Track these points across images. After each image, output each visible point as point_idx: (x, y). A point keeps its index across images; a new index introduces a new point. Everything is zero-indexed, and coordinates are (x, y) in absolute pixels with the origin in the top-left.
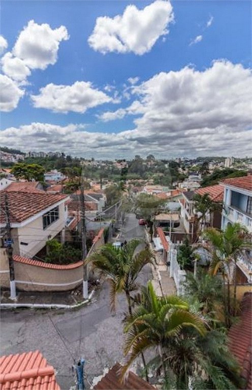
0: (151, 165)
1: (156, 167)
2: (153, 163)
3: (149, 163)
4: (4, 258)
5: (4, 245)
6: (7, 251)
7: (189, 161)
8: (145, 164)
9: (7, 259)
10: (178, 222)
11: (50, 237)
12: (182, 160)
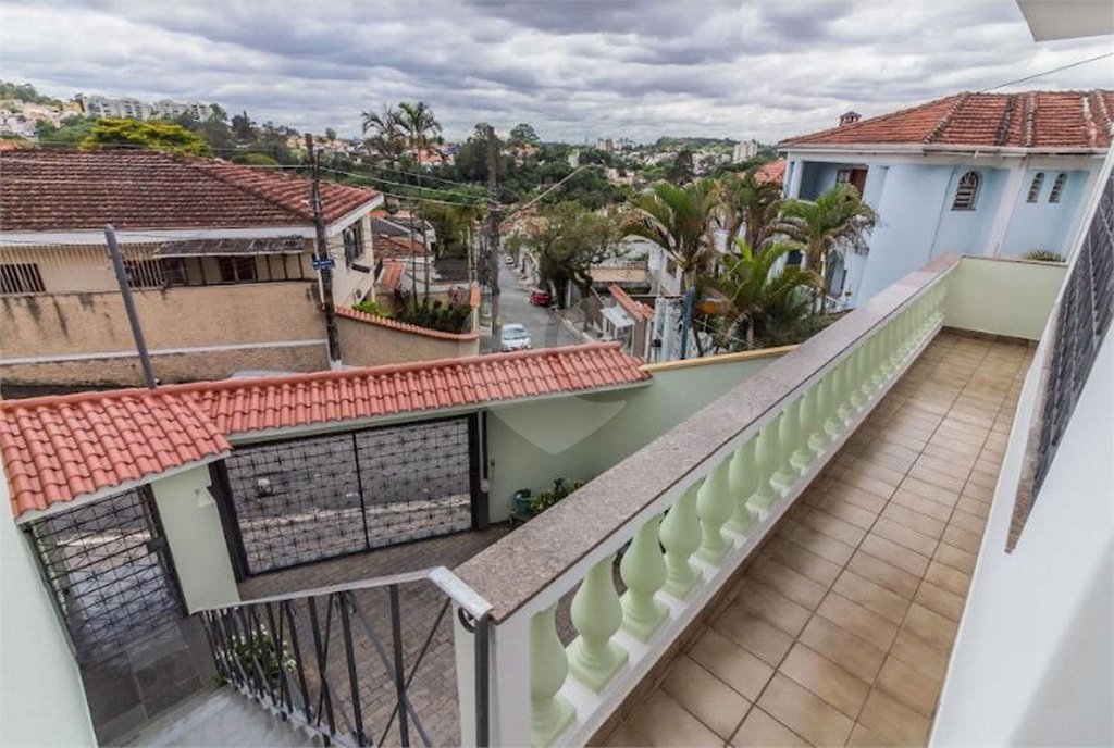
0: (524, 158)
1: (541, 164)
2: (531, 151)
3: (521, 152)
4: (309, 309)
5: (306, 275)
6: (315, 290)
7: (636, 150)
8: (507, 153)
9: (315, 311)
10: (645, 285)
11: (359, 293)
12: (615, 146)
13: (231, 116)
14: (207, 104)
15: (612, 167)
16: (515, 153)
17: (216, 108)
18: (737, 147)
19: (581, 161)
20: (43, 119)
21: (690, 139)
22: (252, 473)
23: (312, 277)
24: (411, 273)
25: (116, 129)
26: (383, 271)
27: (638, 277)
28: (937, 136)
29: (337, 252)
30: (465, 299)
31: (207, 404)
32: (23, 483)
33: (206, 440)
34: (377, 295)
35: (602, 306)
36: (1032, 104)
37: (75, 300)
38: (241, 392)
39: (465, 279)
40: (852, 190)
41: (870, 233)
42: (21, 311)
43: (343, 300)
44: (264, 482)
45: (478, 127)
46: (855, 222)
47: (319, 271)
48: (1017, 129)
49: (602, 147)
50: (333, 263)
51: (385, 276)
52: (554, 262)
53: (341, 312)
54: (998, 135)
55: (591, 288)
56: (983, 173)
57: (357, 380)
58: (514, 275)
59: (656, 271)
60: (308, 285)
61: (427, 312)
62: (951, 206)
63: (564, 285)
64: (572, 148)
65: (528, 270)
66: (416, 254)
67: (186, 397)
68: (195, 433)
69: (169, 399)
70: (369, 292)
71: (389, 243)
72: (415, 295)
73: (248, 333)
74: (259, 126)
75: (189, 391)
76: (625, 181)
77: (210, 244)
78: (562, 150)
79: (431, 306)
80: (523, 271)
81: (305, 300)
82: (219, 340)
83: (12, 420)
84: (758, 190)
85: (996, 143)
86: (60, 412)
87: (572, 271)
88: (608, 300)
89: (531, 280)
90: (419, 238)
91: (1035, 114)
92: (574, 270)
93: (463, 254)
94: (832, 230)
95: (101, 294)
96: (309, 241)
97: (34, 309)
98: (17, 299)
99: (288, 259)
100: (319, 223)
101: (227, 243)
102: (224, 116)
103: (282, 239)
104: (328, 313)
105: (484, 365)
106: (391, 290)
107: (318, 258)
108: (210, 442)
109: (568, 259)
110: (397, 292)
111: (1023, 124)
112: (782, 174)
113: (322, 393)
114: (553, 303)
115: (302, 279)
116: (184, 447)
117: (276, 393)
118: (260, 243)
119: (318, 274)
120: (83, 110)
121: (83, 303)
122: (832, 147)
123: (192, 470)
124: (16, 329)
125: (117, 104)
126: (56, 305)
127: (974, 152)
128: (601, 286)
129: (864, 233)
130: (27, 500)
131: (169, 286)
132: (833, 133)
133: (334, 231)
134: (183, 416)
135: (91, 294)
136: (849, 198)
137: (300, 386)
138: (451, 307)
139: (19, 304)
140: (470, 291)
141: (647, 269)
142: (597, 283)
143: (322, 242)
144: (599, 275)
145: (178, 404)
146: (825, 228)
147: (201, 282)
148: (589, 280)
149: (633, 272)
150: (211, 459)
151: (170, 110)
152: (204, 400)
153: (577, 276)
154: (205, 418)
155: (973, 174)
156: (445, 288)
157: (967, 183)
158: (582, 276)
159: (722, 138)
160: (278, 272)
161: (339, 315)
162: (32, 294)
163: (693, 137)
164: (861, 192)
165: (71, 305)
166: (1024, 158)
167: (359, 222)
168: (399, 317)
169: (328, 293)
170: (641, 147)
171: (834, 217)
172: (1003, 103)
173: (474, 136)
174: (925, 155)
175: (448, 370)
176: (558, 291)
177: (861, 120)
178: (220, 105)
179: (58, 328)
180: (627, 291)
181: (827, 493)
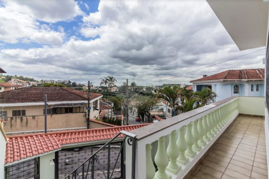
1: (137, 90)
2: (135, 88)
4: (84, 119)
5: (84, 111)
6: (86, 115)
7: (158, 87)
8: (130, 88)
9: (85, 120)
10: (163, 115)
11: (95, 117)
12: (154, 86)
13: (72, 83)
14: (68, 80)
15: (153, 90)
16: (132, 88)
17: (69, 81)
18: (181, 86)
19: (146, 89)
20: (34, 84)
21: (170, 84)
22: (65, 158)
23: (86, 112)
24: (108, 113)
25: (48, 85)
26: (101, 112)
27: (161, 113)
28: (225, 78)
29: (92, 106)
30: (120, 118)
31: (58, 137)
32: (9, 155)
33: (56, 145)
34: (99, 118)
35: (153, 120)
36: (245, 72)
37: (31, 117)
38: (66, 134)
39: (120, 114)
40: (209, 89)
41: (216, 98)
42: (18, 120)
43: (92, 117)
44: (67, 161)
45: (123, 83)
46: (211, 96)
47: (87, 110)
48: (243, 76)
49: (151, 86)
50: (91, 108)
51: (102, 113)
52: (141, 110)
53: (91, 120)
54: (239, 77)
55: (150, 116)
56: (239, 85)
57: (94, 131)
58: (131, 114)
59: (165, 112)
60: (84, 114)
61: (111, 120)
62: (233, 92)
63: (144, 115)
64: (144, 87)
65: (135, 113)
66: (109, 109)
67: (53, 135)
68: (54, 144)
69: (49, 136)
70: (98, 117)
71: (103, 107)
72: (108, 118)
73: (69, 125)
74: (78, 84)
75: (54, 134)
76: (156, 93)
77: (64, 105)
78: (142, 88)
79: (112, 120)
80: (134, 113)
81: (83, 117)
82: (61, 127)
83: (11, 140)
84: (187, 91)
85: (240, 79)
86: (23, 139)
87: (145, 112)
88: (155, 119)
89: (136, 115)
90: (110, 106)
91: (246, 73)
92: (146, 112)
93: (120, 109)
94: (206, 97)
95: (37, 116)
96: (86, 104)
97: (22, 120)
98: (19, 117)
99: (81, 108)
100: (89, 100)
101: (68, 104)
102: (71, 83)
103: (80, 103)
104: (88, 121)
105: (125, 128)
106: (103, 117)
107: (87, 107)
108: (57, 146)
109: (144, 109)
110: (104, 117)
111: (244, 75)
112: (192, 88)
113: (86, 135)
114: (141, 121)
115: (83, 112)
116: (50, 147)
117: (75, 135)
118: (75, 104)
119: (87, 111)
120: (42, 82)
121: (33, 118)
122: (203, 82)
123: (51, 153)
124: (16, 124)
125: (49, 81)
126: (27, 119)
127: (235, 81)
128: (152, 116)
129: (214, 98)
130: (9, 160)
131: (53, 114)
132: (202, 79)
133: (92, 101)
134: (51, 140)
135: (35, 116)
136: (209, 91)
137: (81, 133)
138: (117, 119)
139: (19, 119)
140: (121, 117)
141: (163, 112)
142: (151, 115)
143: (89, 104)
144: (152, 113)
145: (51, 137)
146: (205, 97)
147: (60, 113)
148: (150, 114)
149: (160, 112)
150: (56, 151)
151: (60, 82)
152: (57, 136)
153: (146, 113)
154: (56, 140)
155: (236, 85)
156: (116, 116)
157: (235, 87)
158: (148, 113)
159: (177, 84)
160: (78, 110)
161: (90, 121)
162: (22, 116)
163: (171, 84)
164: (211, 89)
165: (30, 119)
166: (247, 82)
167: (97, 101)
168: (104, 122)
169: (89, 115)
170: (159, 86)
171: (206, 94)
172: (238, 72)
173: (123, 85)
174: (224, 82)
175: (117, 129)
176: (142, 117)
177: (208, 76)
178: (70, 81)
179: (26, 124)
180: (159, 117)
181: (219, 146)
